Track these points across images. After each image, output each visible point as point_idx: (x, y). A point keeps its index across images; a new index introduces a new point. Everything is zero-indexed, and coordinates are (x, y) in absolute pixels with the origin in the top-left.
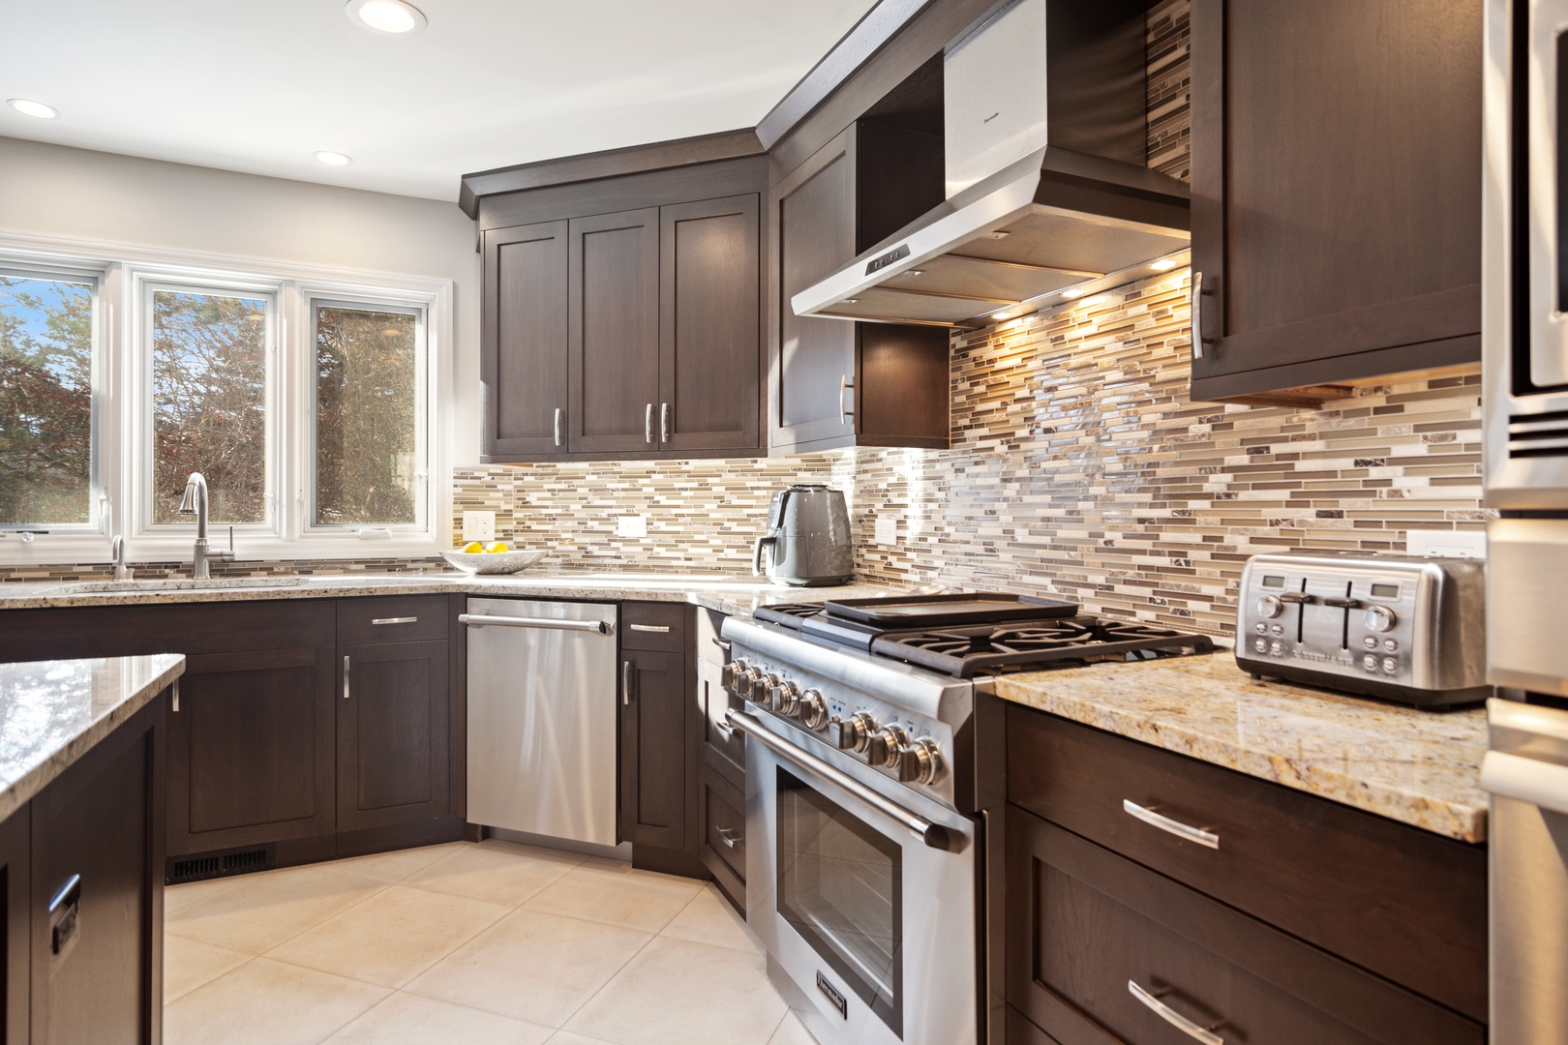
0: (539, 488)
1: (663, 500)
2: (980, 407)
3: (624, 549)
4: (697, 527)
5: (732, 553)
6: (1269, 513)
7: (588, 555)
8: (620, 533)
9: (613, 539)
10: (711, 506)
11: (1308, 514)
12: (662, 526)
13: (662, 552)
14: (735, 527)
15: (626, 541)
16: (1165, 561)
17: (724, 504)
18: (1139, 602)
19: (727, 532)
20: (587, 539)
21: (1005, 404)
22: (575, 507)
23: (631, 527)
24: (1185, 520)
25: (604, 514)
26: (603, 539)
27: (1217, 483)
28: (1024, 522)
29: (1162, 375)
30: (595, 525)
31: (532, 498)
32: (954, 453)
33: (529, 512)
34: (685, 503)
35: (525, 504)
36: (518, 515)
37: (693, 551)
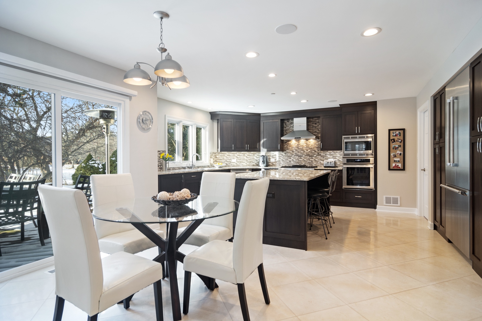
0: (219, 155)
1: (238, 157)
2: (288, 148)
3: (233, 164)
4: (244, 160)
5: (248, 164)
6: (319, 158)
7: (227, 165)
8: (232, 161)
9: (231, 162)
10: (245, 158)
11: (322, 158)
12: (238, 160)
13: (238, 164)
14: (248, 160)
15: (233, 163)
16: (311, 162)
17: (247, 157)
18: (308, 165)
19: (247, 161)
20: (227, 162)
21: (292, 148)
22: (225, 158)
23: (233, 161)
24: (312, 158)
25: (230, 159)
26: (229, 162)
27: (315, 156)
28: (295, 159)
29: (310, 147)
30: (228, 160)
31: (217, 157)
32: (285, 152)
33: (217, 159)
34: (242, 157)
35: (216, 157)
36: (215, 159)
37: (243, 164)
